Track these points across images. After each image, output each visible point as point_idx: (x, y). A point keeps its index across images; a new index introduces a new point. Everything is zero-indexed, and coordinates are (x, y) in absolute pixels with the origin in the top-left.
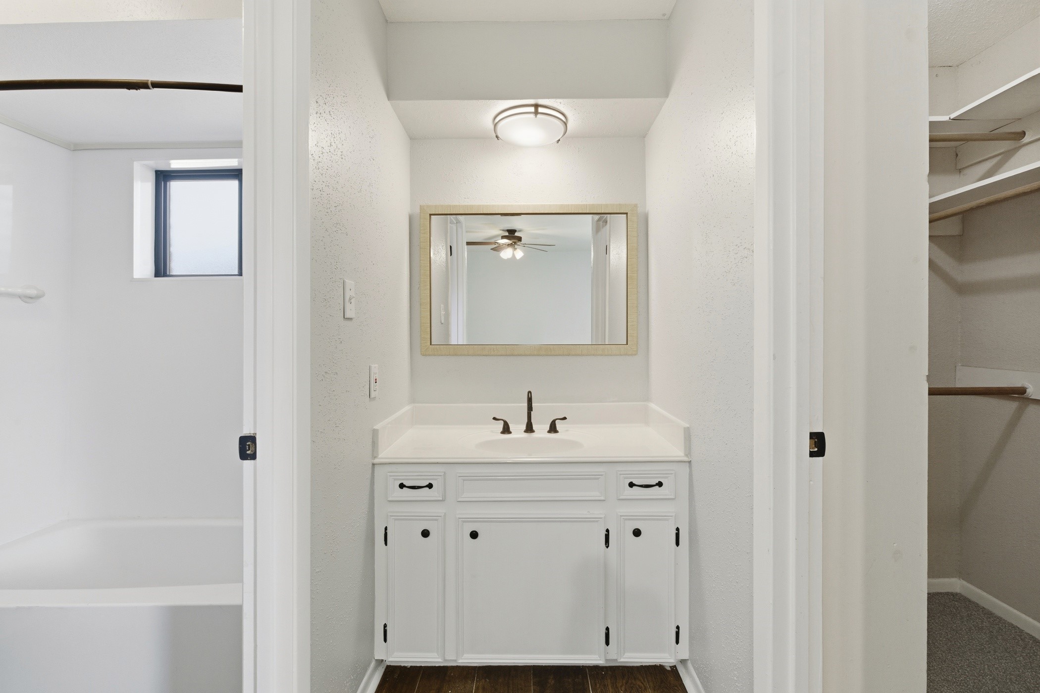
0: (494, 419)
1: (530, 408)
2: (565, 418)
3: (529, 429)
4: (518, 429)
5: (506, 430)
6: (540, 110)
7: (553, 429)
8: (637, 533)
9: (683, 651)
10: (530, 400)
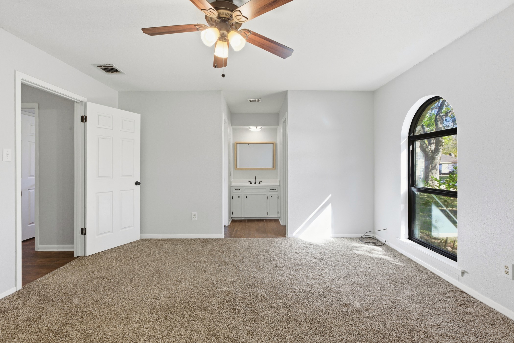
0: (249, 181)
1: (255, 179)
2: (262, 181)
3: (255, 183)
4: (253, 184)
5: (251, 183)
6: (257, 127)
7: (259, 183)
8: (272, 197)
9: (279, 215)
10: (255, 178)
